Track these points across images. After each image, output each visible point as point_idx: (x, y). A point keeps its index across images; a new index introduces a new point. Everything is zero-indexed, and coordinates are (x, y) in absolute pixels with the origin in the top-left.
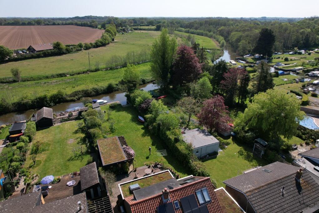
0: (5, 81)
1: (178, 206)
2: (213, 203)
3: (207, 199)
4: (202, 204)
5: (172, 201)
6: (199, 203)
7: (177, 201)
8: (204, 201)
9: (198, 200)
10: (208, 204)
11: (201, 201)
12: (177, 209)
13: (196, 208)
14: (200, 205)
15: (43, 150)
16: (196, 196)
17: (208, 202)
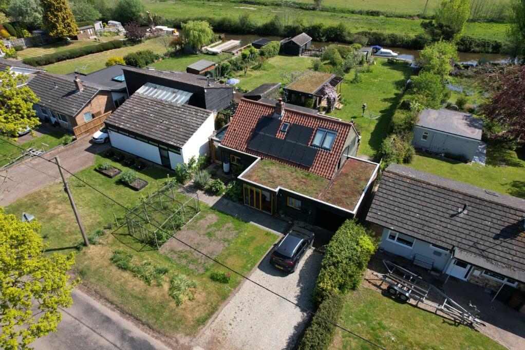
0: (305, 7)
1: (285, 129)
2: (331, 154)
3: (327, 145)
4: (315, 146)
5: (284, 120)
6: (312, 142)
7: (289, 124)
8: (320, 144)
9: (313, 139)
10: (322, 151)
11: (317, 142)
12: (282, 131)
13: (304, 145)
14: (311, 145)
15: (264, 70)
16: (315, 134)
17: (325, 149)
